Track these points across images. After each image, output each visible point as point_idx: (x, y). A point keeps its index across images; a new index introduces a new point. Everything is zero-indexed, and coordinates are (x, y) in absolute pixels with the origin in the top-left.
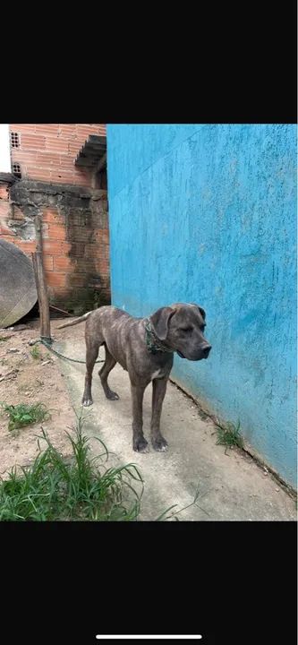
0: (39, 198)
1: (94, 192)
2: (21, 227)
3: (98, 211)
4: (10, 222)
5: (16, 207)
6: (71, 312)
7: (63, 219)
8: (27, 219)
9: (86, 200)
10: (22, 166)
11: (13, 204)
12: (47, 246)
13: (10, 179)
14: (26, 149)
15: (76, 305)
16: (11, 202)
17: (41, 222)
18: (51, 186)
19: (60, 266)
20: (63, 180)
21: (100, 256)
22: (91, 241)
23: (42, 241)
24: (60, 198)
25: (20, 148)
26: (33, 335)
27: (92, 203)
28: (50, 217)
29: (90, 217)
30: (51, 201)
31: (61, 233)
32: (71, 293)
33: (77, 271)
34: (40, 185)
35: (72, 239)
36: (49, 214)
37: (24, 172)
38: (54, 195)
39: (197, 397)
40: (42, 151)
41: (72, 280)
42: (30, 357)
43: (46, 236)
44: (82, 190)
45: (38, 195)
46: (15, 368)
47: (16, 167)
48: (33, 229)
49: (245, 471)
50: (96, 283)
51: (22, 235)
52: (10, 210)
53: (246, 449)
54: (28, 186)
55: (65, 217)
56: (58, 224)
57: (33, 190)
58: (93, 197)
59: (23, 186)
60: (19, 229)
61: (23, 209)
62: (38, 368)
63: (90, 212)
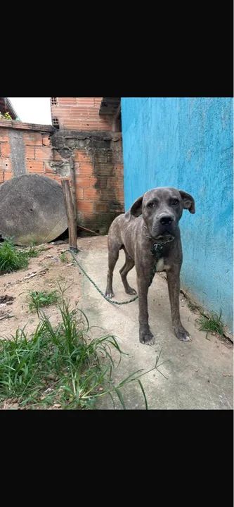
0: (72, 143)
1: (114, 136)
2: (59, 166)
3: (117, 150)
4: (52, 163)
5: (56, 151)
6: (98, 231)
7: (89, 158)
8: (64, 160)
9: (108, 141)
10: (60, 119)
11: (53, 149)
12: (79, 181)
13: (50, 130)
14: (62, 106)
15: (102, 226)
16: (52, 147)
17: (74, 162)
18: (81, 133)
19: (89, 195)
20: (90, 128)
21: (119, 186)
22: (112, 175)
23: (74, 177)
24: (88, 141)
25: (58, 105)
26: (64, 247)
27: (112, 144)
28: (80, 156)
29: (111, 155)
30: (81, 144)
31: (89, 169)
32: (97, 216)
33: (101, 200)
34: (73, 133)
35: (97, 174)
36: (79, 155)
37: (61, 124)
38: (83, 140)
39: (186, 291)
40: (75, 106)
41: (98, 207)
42: (59, 260)
43: (78, 173)
44: (105, 134)
45: (72, 141)
46: (47, 267)
47: (55, 120)
48: (68, 168)
49: (223, 354)
50: (116, 208)
51: (60, 173)
52: (51, 154)
54: (64, 134)
55: (92, 156)
56: (87, 162)
57: (68, 137)
58: (114, 139)
59: (61, 134)
60: (58, 168)
61: (61, 152)
62: (64, 268)
63: (111, 151)
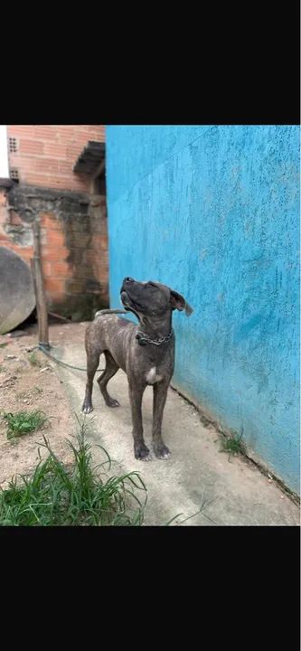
0: (37, 203)
1: (93, 198)
2: (18, 232)
3: (97, 217)
4: (8, 227)
5: (13, 212)
6: (70, 318)
7: (60, 224)
8: (25, 224)
9: (84, 206)
10: (20, 171)
11: (10, 210)
12: (45, 252)
13: (8, 184)
14: (24, 155)
15: (74, 311)
16: (9, 207)
17: (39, 228)
18: (48, 192)
19: (59, 271)
20: (61, 186)
21: (98, 262)
22: (89, 246)
23: (39, 247)
24: (59, 203)
25: (18, 153)
26: (30, 341)
27: (90, 209)
28: (48, 222)
29: (88, 222)
30: (49, 206)
31: (59, 238)
32: (69, 299)
33: (75, 277)
34: (39, 191)
35: (70, 244)
36: (47, 219)
37: (22, 177)
38: (52, 201)
39: (199, 403)
40: (41, 157)
41: (70, 286)
42: (28, 364)
43: (44, 242)
44: (80, 196)
45: (36, 200)
46: (13, 375)
47: (13, 171)
48: (31, 235)
49: (249, 478)
50: (93, 289)
51: (20, 241)
52: (7, 215)
53: (250, 456)
54: (27, 191)
55: (63, 222)
56: (57, 229)
57: (31, 195)
58: (92, 203)
59: (21, 191)
60: (17, 235)
61: (21, 215)
62: (36, 375)
63: (89, 217)
